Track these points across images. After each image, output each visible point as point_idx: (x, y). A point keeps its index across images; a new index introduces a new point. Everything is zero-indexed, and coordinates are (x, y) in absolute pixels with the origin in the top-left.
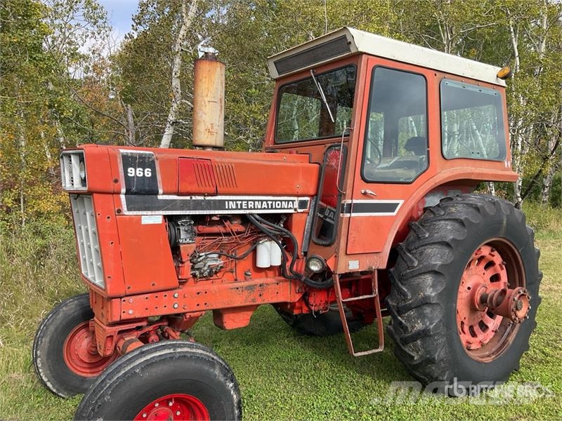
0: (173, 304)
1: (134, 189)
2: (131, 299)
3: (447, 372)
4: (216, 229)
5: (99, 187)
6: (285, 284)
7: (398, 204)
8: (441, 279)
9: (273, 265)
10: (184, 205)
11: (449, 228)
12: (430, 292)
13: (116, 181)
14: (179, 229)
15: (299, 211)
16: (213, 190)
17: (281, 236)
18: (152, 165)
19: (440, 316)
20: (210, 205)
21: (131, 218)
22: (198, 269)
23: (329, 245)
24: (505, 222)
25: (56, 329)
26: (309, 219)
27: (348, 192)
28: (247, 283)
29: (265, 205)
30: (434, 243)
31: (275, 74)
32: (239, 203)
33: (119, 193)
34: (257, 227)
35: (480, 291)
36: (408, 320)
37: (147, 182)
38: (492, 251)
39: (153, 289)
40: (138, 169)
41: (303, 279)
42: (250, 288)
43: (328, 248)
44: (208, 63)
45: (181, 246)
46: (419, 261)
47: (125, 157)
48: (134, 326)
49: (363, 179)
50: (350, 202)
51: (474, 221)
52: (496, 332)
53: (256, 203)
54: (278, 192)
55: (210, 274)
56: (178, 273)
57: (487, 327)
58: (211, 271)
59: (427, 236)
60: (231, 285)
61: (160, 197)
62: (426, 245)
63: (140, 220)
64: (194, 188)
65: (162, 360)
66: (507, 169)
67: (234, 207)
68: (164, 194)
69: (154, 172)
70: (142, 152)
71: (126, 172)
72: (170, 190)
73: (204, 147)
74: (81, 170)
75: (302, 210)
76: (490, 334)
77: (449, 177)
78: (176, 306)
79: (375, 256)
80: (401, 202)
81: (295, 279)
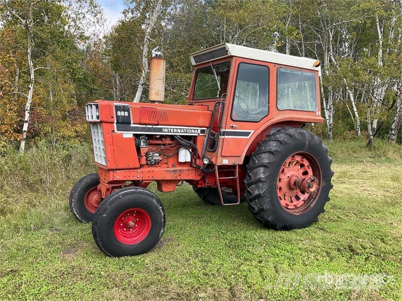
1: (120, 121)
2: (118, 172)
3: (271, 217)
4: (158, 142)
5: (105, 120)
6: (192, 171)
7: (250, 132)
8: (268, 169)
9: (187, 161)
10: (143, 129)
11: (274, 145)
12: (262, 176)
13: (112, 117)
14: (140, 141)
15: (201, 134)
16: (157, 123)
17: (191, 147)
18: (128, 111)
19: (267, 187)
20: (155, 130)
21: (118, 134)
22: (149, 160)
23: (214, 152)
24: (307, 143)
25: (81, 190)
26: (206, 139)
27: (224, 125)
28: (173, 169)
29: (182, 131)
30: (266, 152)
31: (194, 63)
32: (169, 129)
33: (113, 123)
34: (179, 142)
35: (294, 179)
36: (252, 190)
37: (126, 118)
38: (303, 158)
39: (128, 167)
40: (122, 112)
41: (201, 168)
42: (175, 171)
44: (157, 60)
45: (141, 149)
46: (258, 161)
47: (116, 107)
48: (119, 185)
49: (231, 119)
50: (224, 130)
51: (287, 142)
52: (305, 201)
53: (178, 130)
54: (189, 125)
55: (155, 163)
56: (139, 162)
57: (300, 198)
59: (263, 148)
60: (165, 169)
62: (262, 153)
63: (122, 135)
64: (147, 122)
66: (318, 116)
67: (167, 131)
68: (133, 124)
69: (129, 114)
70: (124, 104)
71: (117, 113)
72: (136, 122)
73: (154, 102)
74: (97, 112)
75: (202, 134)
77: (280, 119)
78: (138, 176)
79: (237, 158)
80: (252, 132)
81: (197, 168)
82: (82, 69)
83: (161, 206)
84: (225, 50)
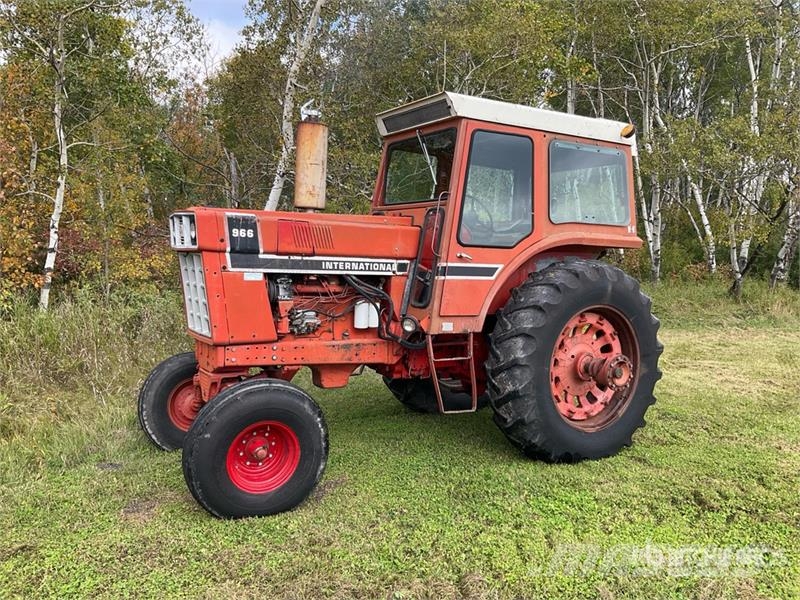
0: (273, 356)
1: (238, 248)
2: (234, 348)
3: (539, 436)
4: (314, 289)
5: (208, 246)
6: (382, 346)
7: (497, 269)
8: (532, 342)
9: (371, 326)
10: (283, 264)
11: (544, 292)
12: (520, 355)
13: (222, 241)
14: (278, 287)
15: (398, 273)
16: (310, 250)
17: (380, 298)
18: (254, 227)
19: (530, 378)
20: (307, 264)
21: (235, 274)
22: (296, 326)
23: (424, 307)
24: (610, 288)
25: (161, 385)
26: (408, 282)
27: (443, 255)
28: (343, 342)
29: (362, 266)
30: (527, 308)
31: (383, 132)
32: (336, 264)
33: (225, 251)
34: (355, 289)
35: (584, 360)
36: (500, 382)
37: (249, 242)
38: (601, 319)
39: (253, 340)
40: (242, 230)
41: (399, 341)
42: (347, 347)
43: (423, 310)
44: (311, 126)
45: (280, 303)
46: (512, 325)
47: (230, 219)
48: (236, 375)
49: (459, 242)
50: (444, 264)
51: (571, 286)
52: (605, 404)
53: (353, 264)
54: (375, 254)
55: (308, 332)
56: (277, 328)
57: (596, 399)
58: (309, 328)
59: (522, 300)
60: (328, 343)
61: (261, 256)
62: (519, 309)
63: (243, 276)
64: (292, 249)
65: (260, 391)
66: (630, 235)
67: (331, 267)
68: (264, 253)
69: (255, 233)
70: (245, 215)
71: (231, 233)
72: (270, 250)
73: (304, 209)
74: (191, 230)
75: (401, 273)
76: (597, 408)
77: (555, 243)
78: (275, 358)
79: (471, 320)
80: (500, 267)
81: (392, 340)
82: (163, 145)
83: (319, 416)
84: (445, 106)
